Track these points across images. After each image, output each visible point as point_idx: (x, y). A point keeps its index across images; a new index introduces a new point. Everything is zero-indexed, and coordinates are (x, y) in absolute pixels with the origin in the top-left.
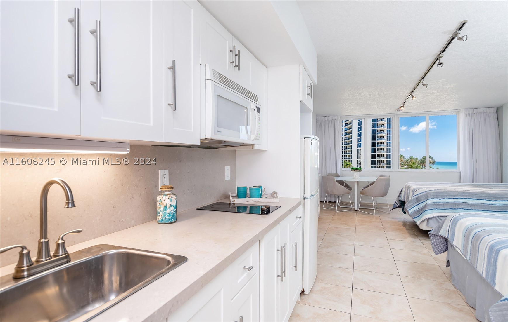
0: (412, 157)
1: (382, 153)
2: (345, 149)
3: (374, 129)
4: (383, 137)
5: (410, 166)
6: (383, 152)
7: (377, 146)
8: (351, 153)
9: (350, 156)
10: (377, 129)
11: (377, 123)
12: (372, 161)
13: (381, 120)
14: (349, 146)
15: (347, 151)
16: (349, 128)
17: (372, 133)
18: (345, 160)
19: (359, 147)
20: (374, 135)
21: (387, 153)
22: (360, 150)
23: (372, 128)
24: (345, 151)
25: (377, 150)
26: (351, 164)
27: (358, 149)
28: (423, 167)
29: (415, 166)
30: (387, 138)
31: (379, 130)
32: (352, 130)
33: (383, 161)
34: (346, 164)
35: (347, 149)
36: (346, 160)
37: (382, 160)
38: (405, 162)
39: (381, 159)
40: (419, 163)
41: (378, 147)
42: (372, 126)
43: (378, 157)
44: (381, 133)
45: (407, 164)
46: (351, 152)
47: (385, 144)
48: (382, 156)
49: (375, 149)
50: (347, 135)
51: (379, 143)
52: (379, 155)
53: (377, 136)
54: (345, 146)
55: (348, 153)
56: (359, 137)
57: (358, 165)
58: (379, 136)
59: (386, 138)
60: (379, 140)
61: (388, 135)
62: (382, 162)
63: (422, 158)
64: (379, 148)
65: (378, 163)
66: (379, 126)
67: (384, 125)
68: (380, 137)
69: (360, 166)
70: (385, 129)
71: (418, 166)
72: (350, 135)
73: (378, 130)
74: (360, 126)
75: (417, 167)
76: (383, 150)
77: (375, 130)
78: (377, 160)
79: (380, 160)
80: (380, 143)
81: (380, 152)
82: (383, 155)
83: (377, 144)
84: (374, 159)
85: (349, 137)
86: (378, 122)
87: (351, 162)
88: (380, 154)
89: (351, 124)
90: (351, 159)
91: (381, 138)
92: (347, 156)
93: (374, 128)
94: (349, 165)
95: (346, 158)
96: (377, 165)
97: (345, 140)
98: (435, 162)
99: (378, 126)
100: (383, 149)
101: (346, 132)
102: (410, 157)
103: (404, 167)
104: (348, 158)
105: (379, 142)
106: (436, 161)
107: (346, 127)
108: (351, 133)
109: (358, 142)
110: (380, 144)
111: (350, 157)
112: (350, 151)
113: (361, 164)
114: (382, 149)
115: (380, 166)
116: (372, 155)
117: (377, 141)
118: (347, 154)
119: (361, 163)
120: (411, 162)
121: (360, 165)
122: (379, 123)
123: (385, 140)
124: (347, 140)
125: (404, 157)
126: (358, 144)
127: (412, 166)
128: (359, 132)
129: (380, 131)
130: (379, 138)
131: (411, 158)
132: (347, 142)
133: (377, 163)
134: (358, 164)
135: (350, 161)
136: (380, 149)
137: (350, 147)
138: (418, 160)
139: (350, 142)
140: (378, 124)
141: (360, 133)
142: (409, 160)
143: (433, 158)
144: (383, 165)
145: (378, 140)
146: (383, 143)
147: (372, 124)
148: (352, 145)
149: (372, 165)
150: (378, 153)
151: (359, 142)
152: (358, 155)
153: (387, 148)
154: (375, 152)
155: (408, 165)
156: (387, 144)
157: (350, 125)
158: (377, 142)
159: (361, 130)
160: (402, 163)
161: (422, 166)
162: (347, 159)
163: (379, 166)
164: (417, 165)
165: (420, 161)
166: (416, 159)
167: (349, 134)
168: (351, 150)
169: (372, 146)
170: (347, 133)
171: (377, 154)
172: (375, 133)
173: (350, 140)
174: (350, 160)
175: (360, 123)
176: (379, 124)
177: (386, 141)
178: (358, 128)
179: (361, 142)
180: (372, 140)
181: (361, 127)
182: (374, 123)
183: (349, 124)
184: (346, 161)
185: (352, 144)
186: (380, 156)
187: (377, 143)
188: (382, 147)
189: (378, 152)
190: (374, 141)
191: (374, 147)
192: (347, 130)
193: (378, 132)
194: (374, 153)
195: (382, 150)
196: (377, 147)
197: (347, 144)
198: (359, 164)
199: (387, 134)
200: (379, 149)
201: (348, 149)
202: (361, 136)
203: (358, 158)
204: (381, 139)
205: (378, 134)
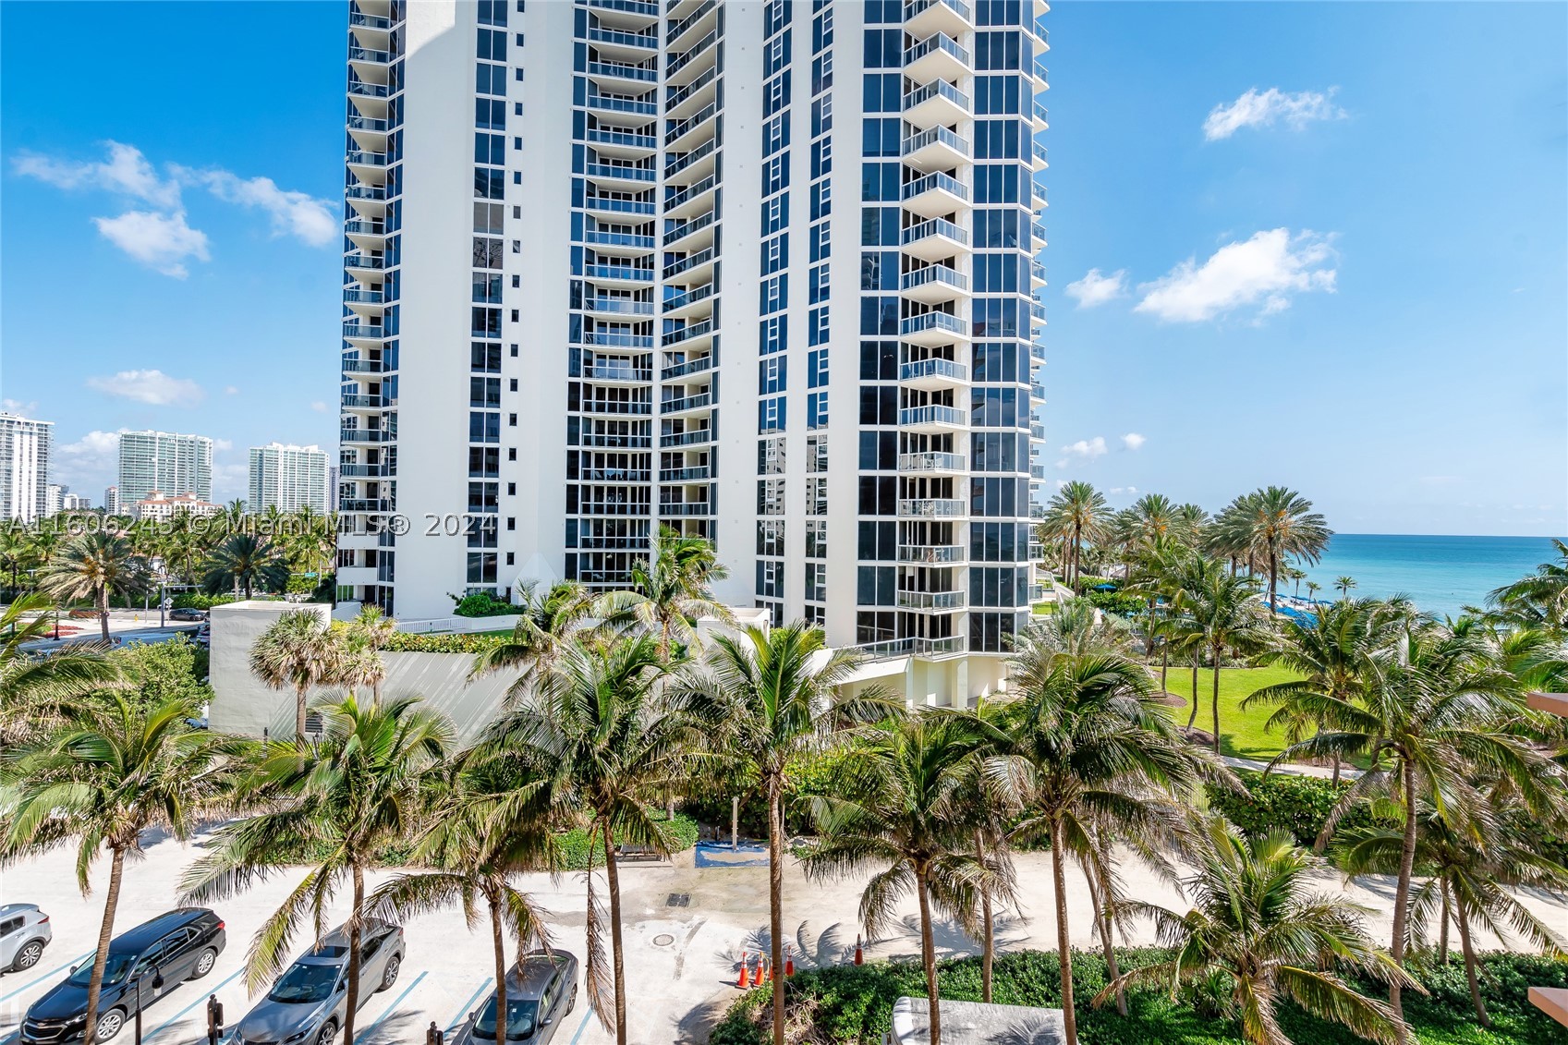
0: (1157, 500)
1: (940, 472)
2: (663, 442)
3: (880, 293)
4: (948, 352)
5: (1144, 563)
6: (947, 465)
7: (905, 422)
8: (709, 467)
9: (703, 490)
10: (900, 293)
11: (900, 249)
12: (865, 529)
13: (933, 228)
14: (693, 421)
15: (678, 456)
16: (693, 286)
17: (868, 327)
18: (666, 522)
19: (772, 425)
20: (879, 338)
21: (978, 474)
22: (775, 448)
23: (865, 285)
24: (665, 456)
25: (904, 450)
26: (714, 548)
27: (762, 444)
28: (1239, 572)
29: (1182, 564)
30: (977, 362)
31: (915, 305)
32: (717, 302)
33: (948, 526)
34: (671, 552)
35: (678, 441)
36: (677, 524)
37: (937, 519)
38: (1110, 540)
39: (933, 512)
40: (1208, 547)
41: (911, 428)
42: (865, 269)
43: (908, 501)
44: (931, 326)
45: (1120, 549)
46: (708, 462)
47: (963, 402)
48: (935, 494)
49: (888, 439)
50: (680, 337)
51: (918, 398)
52: (916, 489)
53: (905, 346)
54: (665, 423)
55: (691, 474)
56: (773, 349)
57: (766, 558)
58: (915, 348)
59: (964, 357)
60: (918, 372)
61: (979, 340)
62: (942, 533)
63: (1228, 503)
64: (914, 436)
65: (909, 546)
66: (919, 269)
67: (950, 263)
68: (925, 355)
69: (780, 564)
70: (962, 297)
71: (1201, 564)
72: (704, 339)
73: (905, 302)
74: (774, 269)
75: (1196, 573)
76: (949, 447)
77: (890, 305)
78: (903, 524)
79: (923, 524)
80: (924, 394)
81: (924, 461)
82: (943, 488)
83: (905, 405)
84: (877, 518)
85: (694, 354)
86: (907, 240)
87: (713, 535)
88: (923, 481)
89: (714, 260)
90: (709, 517)
91: (930, 359)
92: (678, 490)
93: (875, 287)
94: (693, 559)
95: (676, 510)
96: (903, 557)
97: (666, 374)
98: (1324, 538)
99: (905, 270)
100: (943, 443)
101: (673, 314)
102: (1141, 502)
103: (1096, 572)
104: (691, 510)
105: (914, 393)
106: (1338, 531)
107: (675, 279)
108: (709, 321)
109: (762, 392)
110: (924, 402)
111: (703, 498)
112: (703, 456)
113: (781, 552)
114: (936, 439)
115: (927, 565)
116: (866, 484)
117: (898, 383)
118: (679, 475)
119: (781, 543)
120: (1147, 538)
121: (774, 559)
122: (917, 248)
123: (959, 378)
124: (679, 372)
125: (1098, 500)
126: (762, 405)
127: (1161, 567)
128: (769, 317)
129: (925, 309)
130: (914, 358)
131: (1153, 507)
132: (679, 390)
133: (903, 541)
134: (760, 551)
135: (703, 532)
136: (924, 438)
137: (704, 424)
138: (1200, 525)
139: (704, 389)
140: (906, 257)
141: (773, 322)
142: (1136, 519)
143: (1312, 511)
144: (948, 555)
145: (906, 375)
146: (946, 397)
147: (865, 256)
148: (715, 412)
149: (861, 557)
150: (910, 474)
151: (772, 390)
152: (762, 484)
153: (974, 435)
154: (889, 462)
155: (1127, 559)
156: (975, 407)
157: (706, 267)
158: (904, 390)
159: (784, 305)
160: (1086, 546)
161: (1228, 567)
162: (684, 518)
163: (917, 564)
164: (1192, 556)
165: (1213, 527)
166: (1190, 514)
167: (694, 332)
168: (714, 449)
169: (867, 417)
170: (680, 322)
171: (903, 480)
172: (890, 327)
173: (702, 376)
174: (703, 523)
175: (774, 252)
176: (916, 261)
177: (969, 383)
178: (764, 286)
179: (783, 387)
180: (863, 377)
181: (784, 278)
182: (880, 249)
183: (695, 261)
184: (670, 531)
185: (715, 401)
186: (923, 495)
187: (905, 398)
188: (939, 427)
189: (909, 467)
190: (879, 383)
191: (878, 428)
192: (680, 303)
193: (905, 315)
194: (878, 473)
195: (936, 447)
196: (898, 428)
197: (679, 406)
198: (770, 553)
199: (978, 330)
200: (918, 443)
201: (692, 439)
202: (783, 347)
203: (761, 510)
204: (931, 370)
205: (905, 331)
